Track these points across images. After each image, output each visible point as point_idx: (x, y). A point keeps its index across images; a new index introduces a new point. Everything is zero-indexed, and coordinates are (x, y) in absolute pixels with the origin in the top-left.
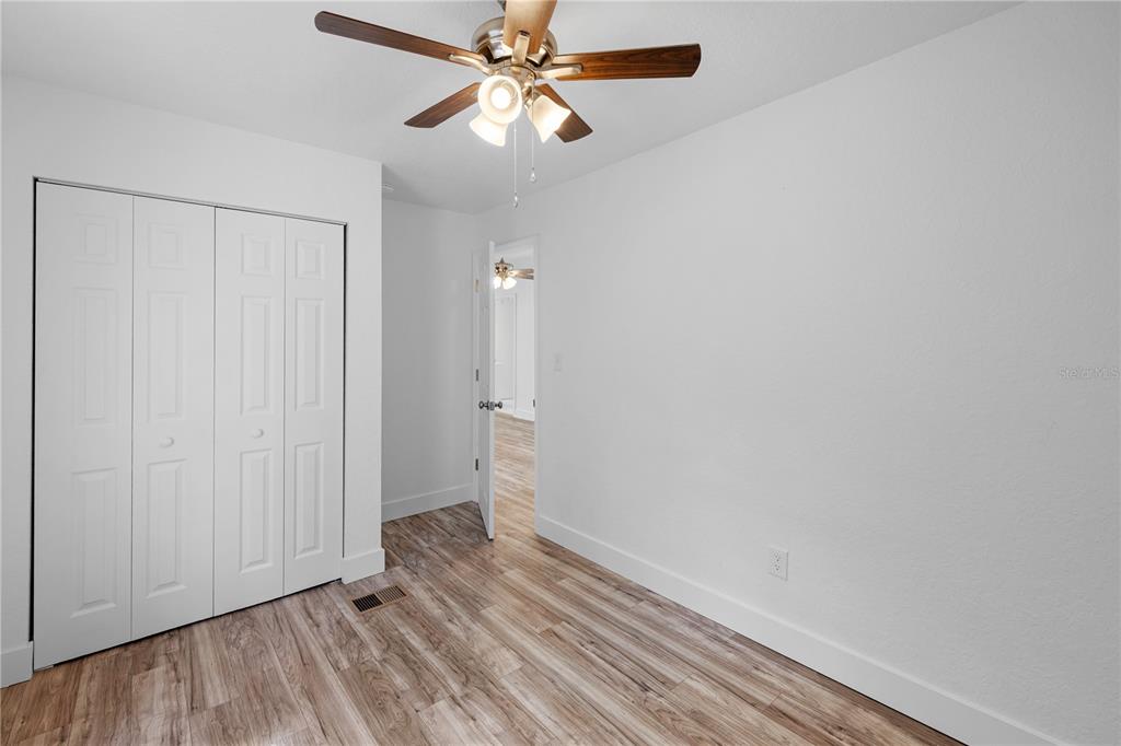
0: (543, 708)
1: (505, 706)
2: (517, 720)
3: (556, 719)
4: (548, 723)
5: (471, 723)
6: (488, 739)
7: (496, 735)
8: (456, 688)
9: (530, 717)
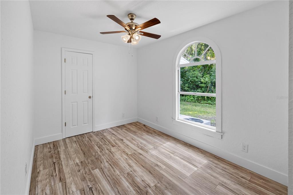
0: (123, 183)
1: (134, 183)
2: (131, 179)
3: (121, 180)
4: (123, 179)
5: (143, 180)
6: (138, 176)
7: (136, 176)
8: (150, 191)
9: (127, 181)
